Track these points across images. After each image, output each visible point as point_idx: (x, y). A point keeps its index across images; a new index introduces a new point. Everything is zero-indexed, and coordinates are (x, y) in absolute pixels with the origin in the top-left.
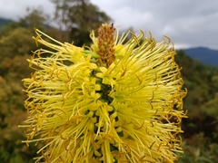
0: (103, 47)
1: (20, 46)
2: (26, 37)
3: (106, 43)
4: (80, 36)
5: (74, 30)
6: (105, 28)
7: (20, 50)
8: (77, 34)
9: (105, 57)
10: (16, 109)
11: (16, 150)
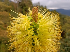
0: (34, 15)
1: (2, 8)
2: (3, 5)
3: (35, 14)
4: (22, 5)
5: (20, 3)
6: (35, 9)
7: (2, 10)
8: (21, 4)
9: (35, 19)
10: (1, 29)
11: (2, 42)
